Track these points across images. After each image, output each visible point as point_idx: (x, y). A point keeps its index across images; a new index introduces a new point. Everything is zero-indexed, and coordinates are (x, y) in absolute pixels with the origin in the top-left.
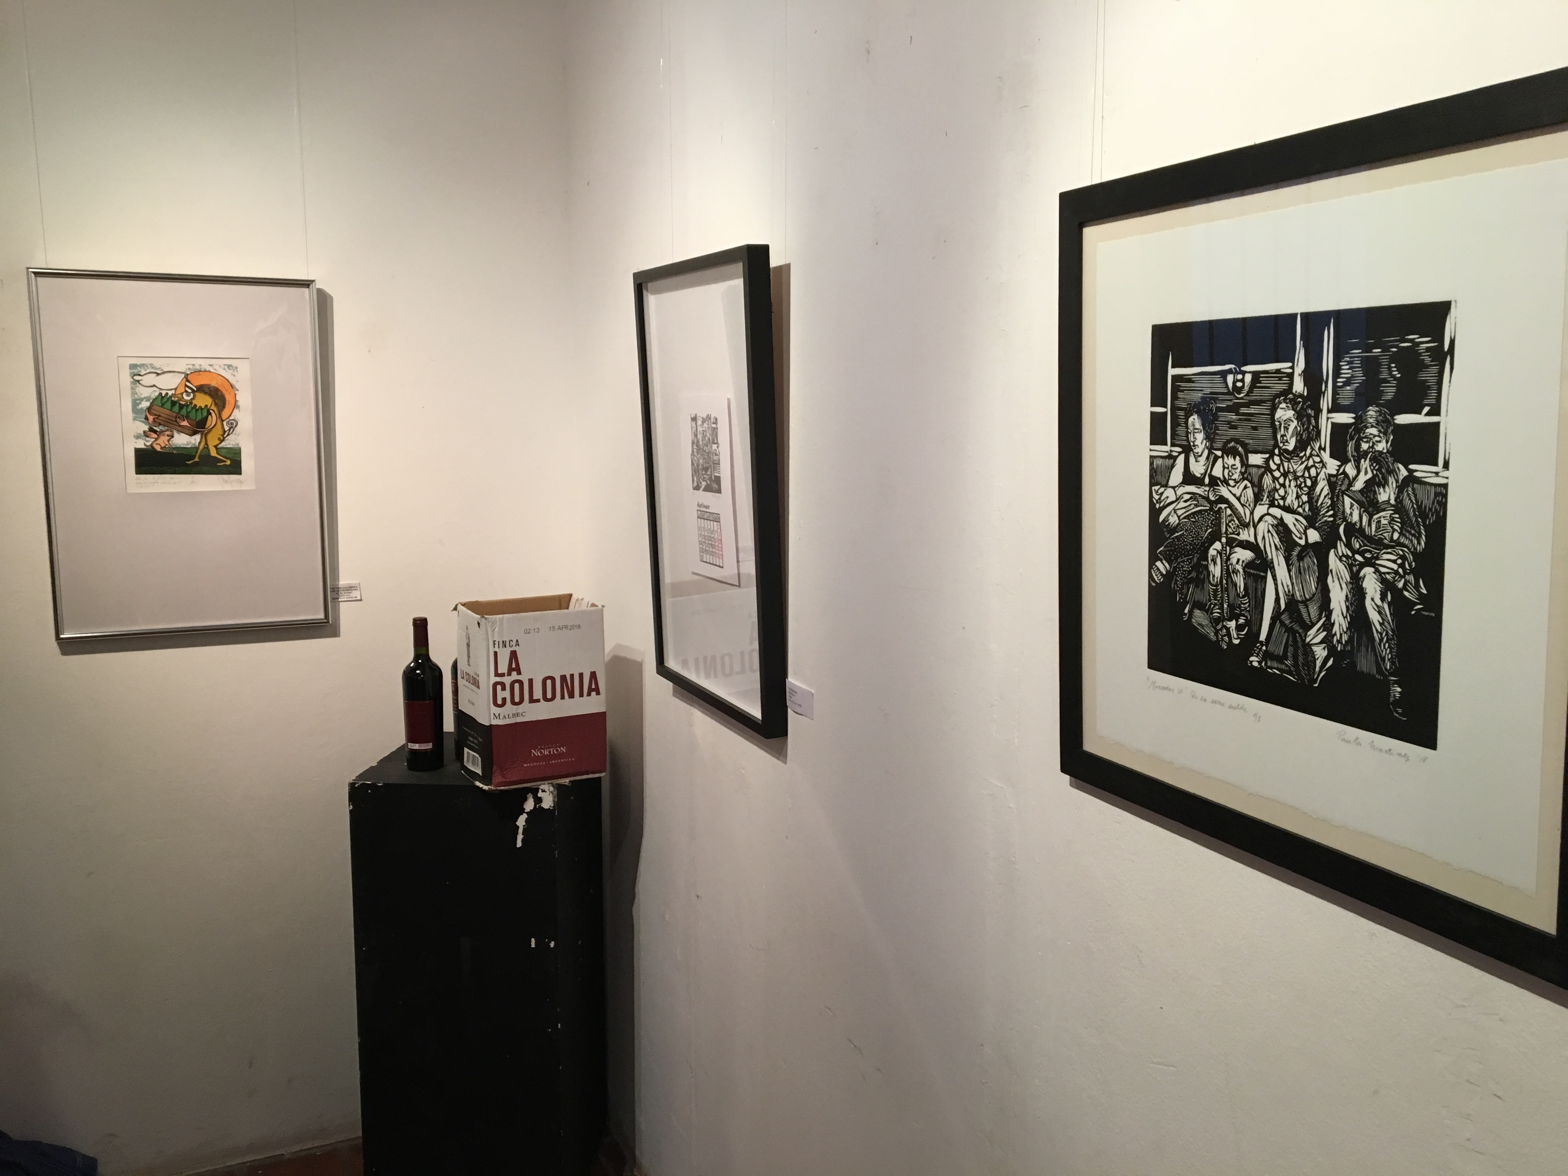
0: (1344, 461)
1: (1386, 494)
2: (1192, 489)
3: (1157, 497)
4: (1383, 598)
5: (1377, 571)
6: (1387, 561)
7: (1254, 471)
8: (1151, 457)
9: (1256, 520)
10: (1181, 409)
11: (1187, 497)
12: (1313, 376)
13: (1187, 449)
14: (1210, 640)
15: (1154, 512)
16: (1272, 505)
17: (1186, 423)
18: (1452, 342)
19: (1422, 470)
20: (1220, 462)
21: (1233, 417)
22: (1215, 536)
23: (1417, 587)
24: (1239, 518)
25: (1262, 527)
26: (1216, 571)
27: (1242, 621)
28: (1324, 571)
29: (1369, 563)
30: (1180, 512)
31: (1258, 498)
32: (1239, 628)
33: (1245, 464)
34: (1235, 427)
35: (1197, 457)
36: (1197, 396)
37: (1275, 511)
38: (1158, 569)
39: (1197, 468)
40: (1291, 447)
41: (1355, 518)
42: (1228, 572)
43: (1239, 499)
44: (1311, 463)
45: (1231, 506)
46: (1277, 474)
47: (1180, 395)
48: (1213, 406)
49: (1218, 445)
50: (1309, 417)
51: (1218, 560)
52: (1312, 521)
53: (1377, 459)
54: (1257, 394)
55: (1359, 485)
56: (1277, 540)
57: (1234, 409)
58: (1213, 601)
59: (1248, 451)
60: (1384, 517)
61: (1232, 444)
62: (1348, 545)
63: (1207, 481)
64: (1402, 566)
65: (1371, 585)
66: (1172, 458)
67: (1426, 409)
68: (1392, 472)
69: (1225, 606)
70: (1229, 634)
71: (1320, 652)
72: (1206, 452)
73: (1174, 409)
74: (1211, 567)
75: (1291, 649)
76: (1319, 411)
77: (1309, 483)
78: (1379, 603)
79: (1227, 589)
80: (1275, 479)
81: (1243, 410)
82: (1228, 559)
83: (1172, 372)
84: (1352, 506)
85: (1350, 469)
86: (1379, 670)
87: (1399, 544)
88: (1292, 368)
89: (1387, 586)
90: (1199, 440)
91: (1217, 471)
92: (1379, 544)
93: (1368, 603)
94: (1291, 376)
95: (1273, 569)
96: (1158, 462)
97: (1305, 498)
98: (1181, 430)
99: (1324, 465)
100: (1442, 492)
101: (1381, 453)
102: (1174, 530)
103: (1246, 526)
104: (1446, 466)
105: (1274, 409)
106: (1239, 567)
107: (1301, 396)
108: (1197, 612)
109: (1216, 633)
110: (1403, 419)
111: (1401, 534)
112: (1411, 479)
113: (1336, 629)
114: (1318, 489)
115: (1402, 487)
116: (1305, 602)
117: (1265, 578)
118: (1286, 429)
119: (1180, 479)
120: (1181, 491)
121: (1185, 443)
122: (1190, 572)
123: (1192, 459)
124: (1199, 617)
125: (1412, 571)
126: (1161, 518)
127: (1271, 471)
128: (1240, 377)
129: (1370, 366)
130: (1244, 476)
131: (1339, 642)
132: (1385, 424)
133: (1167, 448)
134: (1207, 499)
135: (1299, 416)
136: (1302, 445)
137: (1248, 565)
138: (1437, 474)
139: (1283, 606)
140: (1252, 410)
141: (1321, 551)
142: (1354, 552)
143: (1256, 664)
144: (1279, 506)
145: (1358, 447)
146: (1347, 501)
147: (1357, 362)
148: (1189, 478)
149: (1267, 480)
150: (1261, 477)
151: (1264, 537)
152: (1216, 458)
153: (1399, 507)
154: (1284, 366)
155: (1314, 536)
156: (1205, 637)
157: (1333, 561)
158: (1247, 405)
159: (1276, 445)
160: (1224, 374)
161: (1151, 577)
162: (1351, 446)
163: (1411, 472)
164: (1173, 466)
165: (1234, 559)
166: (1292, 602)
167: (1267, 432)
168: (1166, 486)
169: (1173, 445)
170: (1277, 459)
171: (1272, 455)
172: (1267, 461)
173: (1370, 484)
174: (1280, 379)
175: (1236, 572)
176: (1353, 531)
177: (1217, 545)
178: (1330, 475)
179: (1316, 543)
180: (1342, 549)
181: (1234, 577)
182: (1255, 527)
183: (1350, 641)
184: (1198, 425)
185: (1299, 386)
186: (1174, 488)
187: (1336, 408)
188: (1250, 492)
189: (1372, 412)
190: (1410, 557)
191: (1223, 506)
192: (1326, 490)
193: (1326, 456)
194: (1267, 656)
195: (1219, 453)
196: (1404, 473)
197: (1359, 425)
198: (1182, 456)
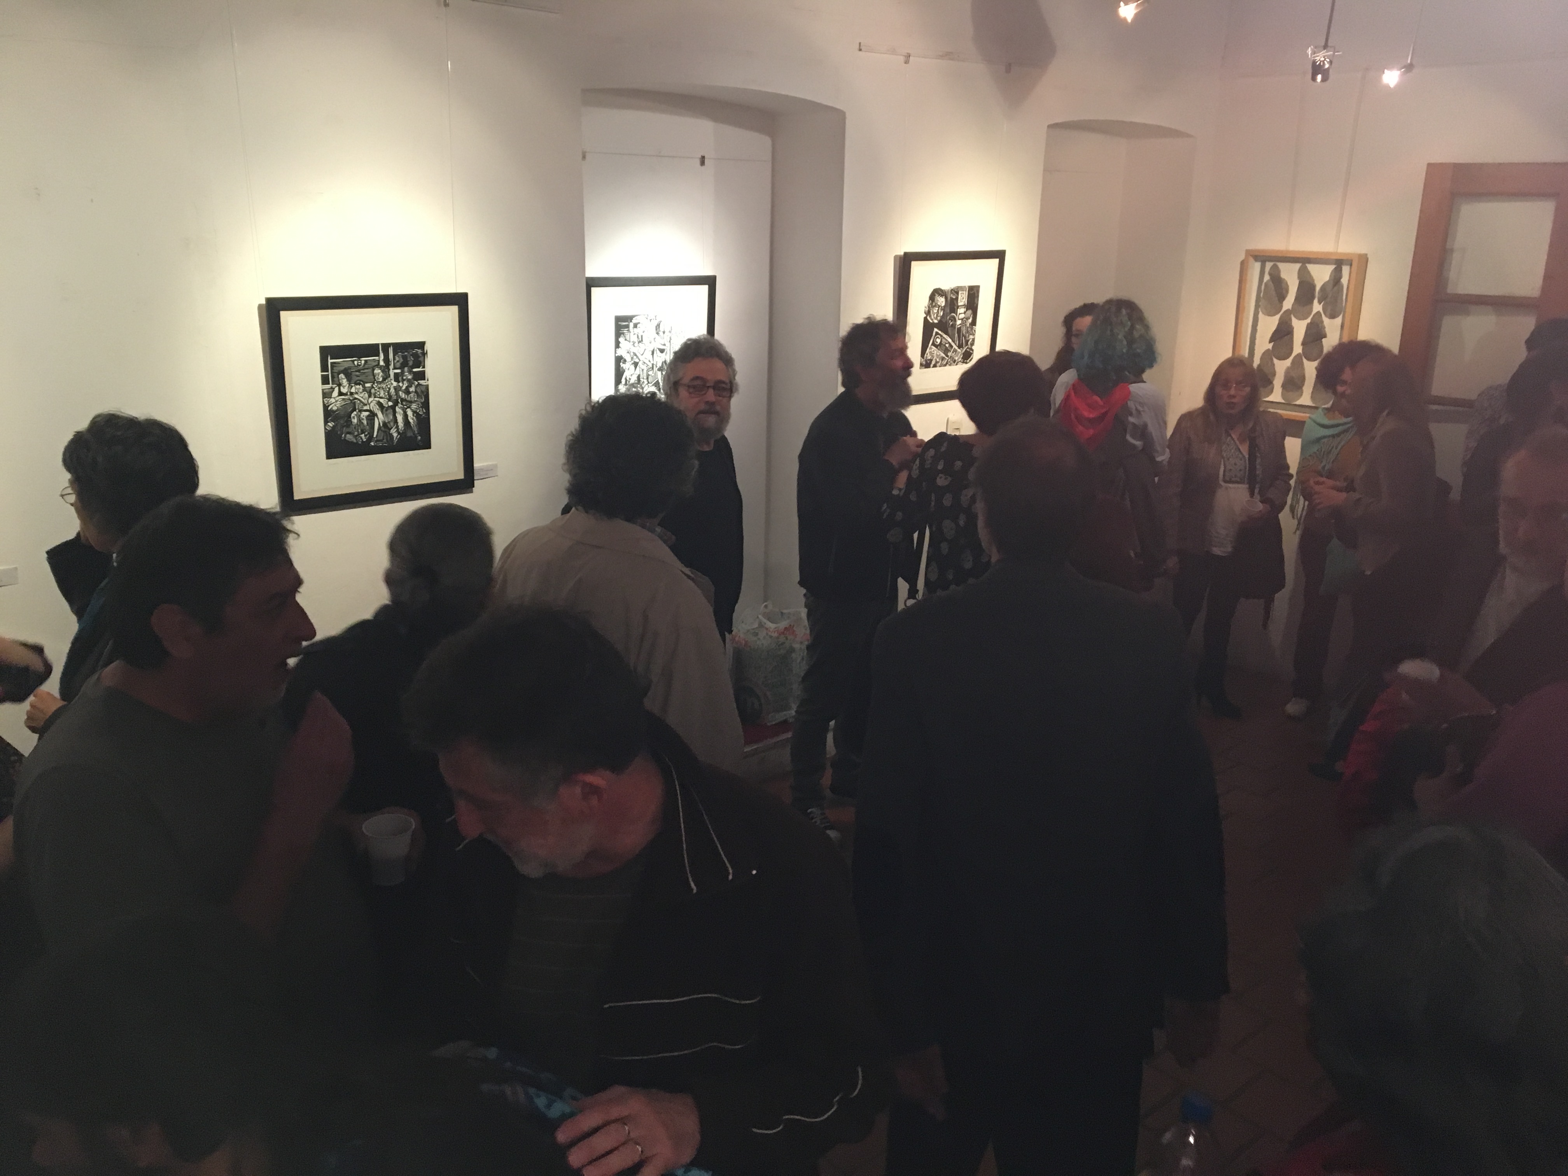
0: (399, 382)
1: (412, 389)
2: (343, 397)
3: (327, 402)
4: (413, 415)
5: (411, 409)
6: (414, 406)
7: (367, 389)
8: (322, 389)
9: (370, 402)
10: (336, 373)
11: (341, 400)
12: (387, 360)
13: (339, 385)
14: (354, 443)
15: (325, 407)
16: (375, 397)
17: (338, 377)
18: (427, 351)
19: (422, 382)
20: (354, 388)
21: (358, 373)
22: (354, 410)
23: (423, 410)
24: (362, 403)
25: (372, 405)
26: (355, 421)
27: (366, 433)
28: (395, 412)
29: (408, 407)
30: (337, 405)
31: (370, 396)
32: (365, 436)
33: (364, 387)
34: (359, 376)
35: (344, 387)
36: (342, 368)
37: (377, 399)
38: (329, 425)
39: (344, 390)
40: (381, 379)
41: (403, 396)
42: (360, 420)
43: (362, 397)
44: (388, 384)
45: (359, 400)
46: (376, 388)
47: (335, 368)
48: (349, 371)
49: (353, 381)
50: (386, 372)
51: (356, 417)
52: (389, 400)
53: (408, 380)
54: (366, 366)
55: (404, 388)
56: (378, 407)
57: (359, 371)
58: (354, 430)
59: (365, 383)
60: (412, 395)
61: (358, 382)
62: (402, 404)
63: (349, 394)
64: (418, 406)
65: (410, 413)
66: (333, 389)
67: (421, 367)
68: (413, 383)
69: (360, 430)
70: (361, 438)
71: (395, 435)
72: (348, 385)
73: (332, 373)
74: (353, 420)
75: (385, 437)
76: (389, 370)
77: (388, 389)
78: (412, 417)
79: (360, 425)
80: (375, 390)
81: (361, 371)
82: (360, 416)
83: (330, 361)
84: (402, 394)
85: (401, 384)
86: (414, 434)
87: (416, 401)
88: (379, 358)
89: (414, 412)
90: (345, 382)
91: (353, 390)
92: (411, 402)
93: (409, 418)
94: (379, 361)
95: (376, 415)
96: (325, 391)
97: (387, 394)
98: (336, 379)
99: (392, 384)
100: (427, 387)
101: (409, 379)
102: (336, 411)
103: (366, 405)
104: (428, 380)
105: (373, 370)
106: (364, 418)
107: (383, 366)
108: (348, 435)
109: (356, 439)
110: (415, 370)
111: (417, 398)
112: (419, 384)
113: (400, 427)
114: (391, 391)
115: (416, 387)
116: (389, 422)
117: (374, 419)
118: (378, 375)
119: (337, 394)
120: (337, 399)
121: (338, 383)
122: (344, 424)
123: (342, 388)
124: (349, 437)
125: (421, 407)
126: (329, 409)
127: (374, 388)
128: (360, 361)
129: (405, 358)
130: (364, 391)
131: (401, 430)
132: (410, 372)
133: (330, 385)
134: (350, 399)
135: (383, 371)
136: (384, 379)
137: (367, 417)
138: (426, 382)
139: (381, 425)
140: (366, 371)
141: (393, 408)
142: (404, 405)
143: (373, 444)
144: (378, 397)
145: (402, 378)
146: (400, 392)
147: (400, 356)
148: (341, 394)
149: (373, 391)
150: (370, 390)
151: (373, 407)
152: (352, 387)
153: (416, 392)
154: (376, 358)
155: (390, 404)
156: (352, 442)
157: (397, 409)
158: (362, 370)
159: (375, 380)
160: (353, 361)
161: (325, 429)
162: (400, 378)
163: (418, 383)
164: (333, 391)
165: (362, 416)
166: (385, 424)
167: (372, 377)
168: (331, 398)
169: (332, 384)
170: (376, 384)
171: (374, 383)
172: (372, 385)
173: (407, 388)
174: (375, 362)
175: (363, 419)
176: (402, 400)
177: (355, 413)
178: (394, 387)
179: (391, 406)
180: (400, 405)
181: (362, 421)
182: (369, 404)
183: (404, 429)
184: (343, 377)
185: (382, 363)
186: (334, 398)
187: (395, 368)
188: (367, 395)
189: (406, 369)
190: (420, 404)
191: (356, 401)
192: (394, 390)
193: (393, 381)
194: (377, 441)
195: (353, 385)
196: (416, 383)
197: (403, 373)
198: (337, 387)
